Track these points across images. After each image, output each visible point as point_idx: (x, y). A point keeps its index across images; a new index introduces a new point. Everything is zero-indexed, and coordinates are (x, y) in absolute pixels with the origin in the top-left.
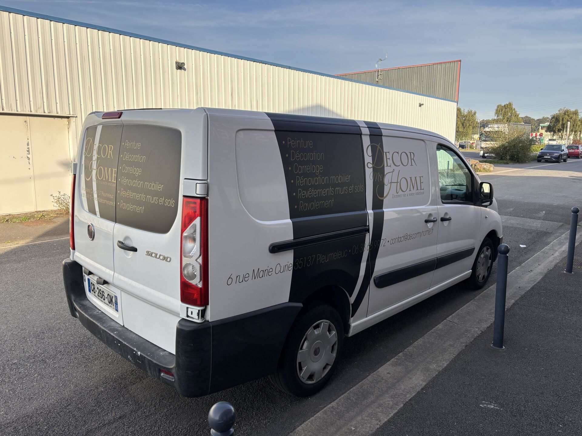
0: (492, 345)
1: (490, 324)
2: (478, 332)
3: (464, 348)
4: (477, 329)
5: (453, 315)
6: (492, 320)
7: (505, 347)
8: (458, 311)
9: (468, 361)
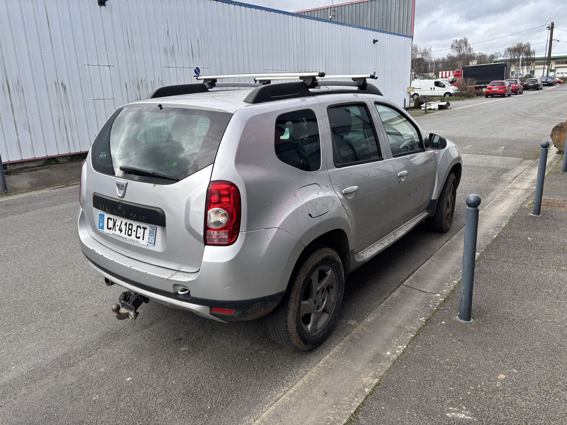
1: (453, 288)
2: (440, 299)
3: (424, 324)
4: (439, 295)
5: (411, 278)
6: (455, 282)
7: (473, 318)
8: (416, 272)
9: (429, 343)
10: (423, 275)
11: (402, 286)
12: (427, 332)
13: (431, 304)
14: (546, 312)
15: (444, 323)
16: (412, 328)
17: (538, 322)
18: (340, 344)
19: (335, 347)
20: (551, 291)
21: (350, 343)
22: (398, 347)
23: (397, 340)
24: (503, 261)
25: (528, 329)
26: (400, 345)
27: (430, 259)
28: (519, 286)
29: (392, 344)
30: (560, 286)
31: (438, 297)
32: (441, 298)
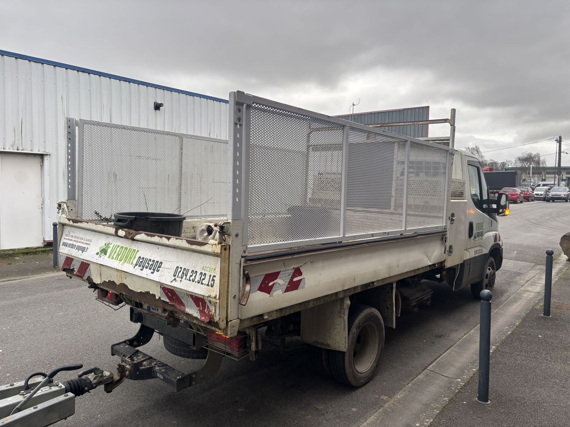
0: (477, 398)
1: (472, 375)
2: (461, 384)
3: (448, 403)
4: (460, 380)
5: (434, 364)
6: (474, 370)
7: (490, 401)
8: (438, 359)
9: (452, 418)
10: (444, 362)
11: (426, 370)
12: (450, 410)
13: (453, 387)
14: (554, 397)
15: (465, 403)
16: (437, 405)
17: (546, 406)
18: (375, 414)
19: (370, 417)
20: (558, 381)
21: (383, 414)
22: (426, 420)
23: (424, 414)
24: (516, 354)
25: (537, 410)
26: (427, 419)
27: (450, 349)
28: (530, 376)
29: (420, 418)
30: (566, 377)
31: (459, 381)
32: (461, 382)
